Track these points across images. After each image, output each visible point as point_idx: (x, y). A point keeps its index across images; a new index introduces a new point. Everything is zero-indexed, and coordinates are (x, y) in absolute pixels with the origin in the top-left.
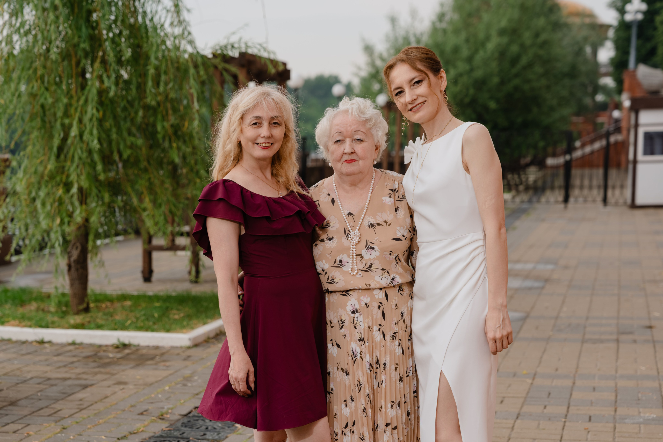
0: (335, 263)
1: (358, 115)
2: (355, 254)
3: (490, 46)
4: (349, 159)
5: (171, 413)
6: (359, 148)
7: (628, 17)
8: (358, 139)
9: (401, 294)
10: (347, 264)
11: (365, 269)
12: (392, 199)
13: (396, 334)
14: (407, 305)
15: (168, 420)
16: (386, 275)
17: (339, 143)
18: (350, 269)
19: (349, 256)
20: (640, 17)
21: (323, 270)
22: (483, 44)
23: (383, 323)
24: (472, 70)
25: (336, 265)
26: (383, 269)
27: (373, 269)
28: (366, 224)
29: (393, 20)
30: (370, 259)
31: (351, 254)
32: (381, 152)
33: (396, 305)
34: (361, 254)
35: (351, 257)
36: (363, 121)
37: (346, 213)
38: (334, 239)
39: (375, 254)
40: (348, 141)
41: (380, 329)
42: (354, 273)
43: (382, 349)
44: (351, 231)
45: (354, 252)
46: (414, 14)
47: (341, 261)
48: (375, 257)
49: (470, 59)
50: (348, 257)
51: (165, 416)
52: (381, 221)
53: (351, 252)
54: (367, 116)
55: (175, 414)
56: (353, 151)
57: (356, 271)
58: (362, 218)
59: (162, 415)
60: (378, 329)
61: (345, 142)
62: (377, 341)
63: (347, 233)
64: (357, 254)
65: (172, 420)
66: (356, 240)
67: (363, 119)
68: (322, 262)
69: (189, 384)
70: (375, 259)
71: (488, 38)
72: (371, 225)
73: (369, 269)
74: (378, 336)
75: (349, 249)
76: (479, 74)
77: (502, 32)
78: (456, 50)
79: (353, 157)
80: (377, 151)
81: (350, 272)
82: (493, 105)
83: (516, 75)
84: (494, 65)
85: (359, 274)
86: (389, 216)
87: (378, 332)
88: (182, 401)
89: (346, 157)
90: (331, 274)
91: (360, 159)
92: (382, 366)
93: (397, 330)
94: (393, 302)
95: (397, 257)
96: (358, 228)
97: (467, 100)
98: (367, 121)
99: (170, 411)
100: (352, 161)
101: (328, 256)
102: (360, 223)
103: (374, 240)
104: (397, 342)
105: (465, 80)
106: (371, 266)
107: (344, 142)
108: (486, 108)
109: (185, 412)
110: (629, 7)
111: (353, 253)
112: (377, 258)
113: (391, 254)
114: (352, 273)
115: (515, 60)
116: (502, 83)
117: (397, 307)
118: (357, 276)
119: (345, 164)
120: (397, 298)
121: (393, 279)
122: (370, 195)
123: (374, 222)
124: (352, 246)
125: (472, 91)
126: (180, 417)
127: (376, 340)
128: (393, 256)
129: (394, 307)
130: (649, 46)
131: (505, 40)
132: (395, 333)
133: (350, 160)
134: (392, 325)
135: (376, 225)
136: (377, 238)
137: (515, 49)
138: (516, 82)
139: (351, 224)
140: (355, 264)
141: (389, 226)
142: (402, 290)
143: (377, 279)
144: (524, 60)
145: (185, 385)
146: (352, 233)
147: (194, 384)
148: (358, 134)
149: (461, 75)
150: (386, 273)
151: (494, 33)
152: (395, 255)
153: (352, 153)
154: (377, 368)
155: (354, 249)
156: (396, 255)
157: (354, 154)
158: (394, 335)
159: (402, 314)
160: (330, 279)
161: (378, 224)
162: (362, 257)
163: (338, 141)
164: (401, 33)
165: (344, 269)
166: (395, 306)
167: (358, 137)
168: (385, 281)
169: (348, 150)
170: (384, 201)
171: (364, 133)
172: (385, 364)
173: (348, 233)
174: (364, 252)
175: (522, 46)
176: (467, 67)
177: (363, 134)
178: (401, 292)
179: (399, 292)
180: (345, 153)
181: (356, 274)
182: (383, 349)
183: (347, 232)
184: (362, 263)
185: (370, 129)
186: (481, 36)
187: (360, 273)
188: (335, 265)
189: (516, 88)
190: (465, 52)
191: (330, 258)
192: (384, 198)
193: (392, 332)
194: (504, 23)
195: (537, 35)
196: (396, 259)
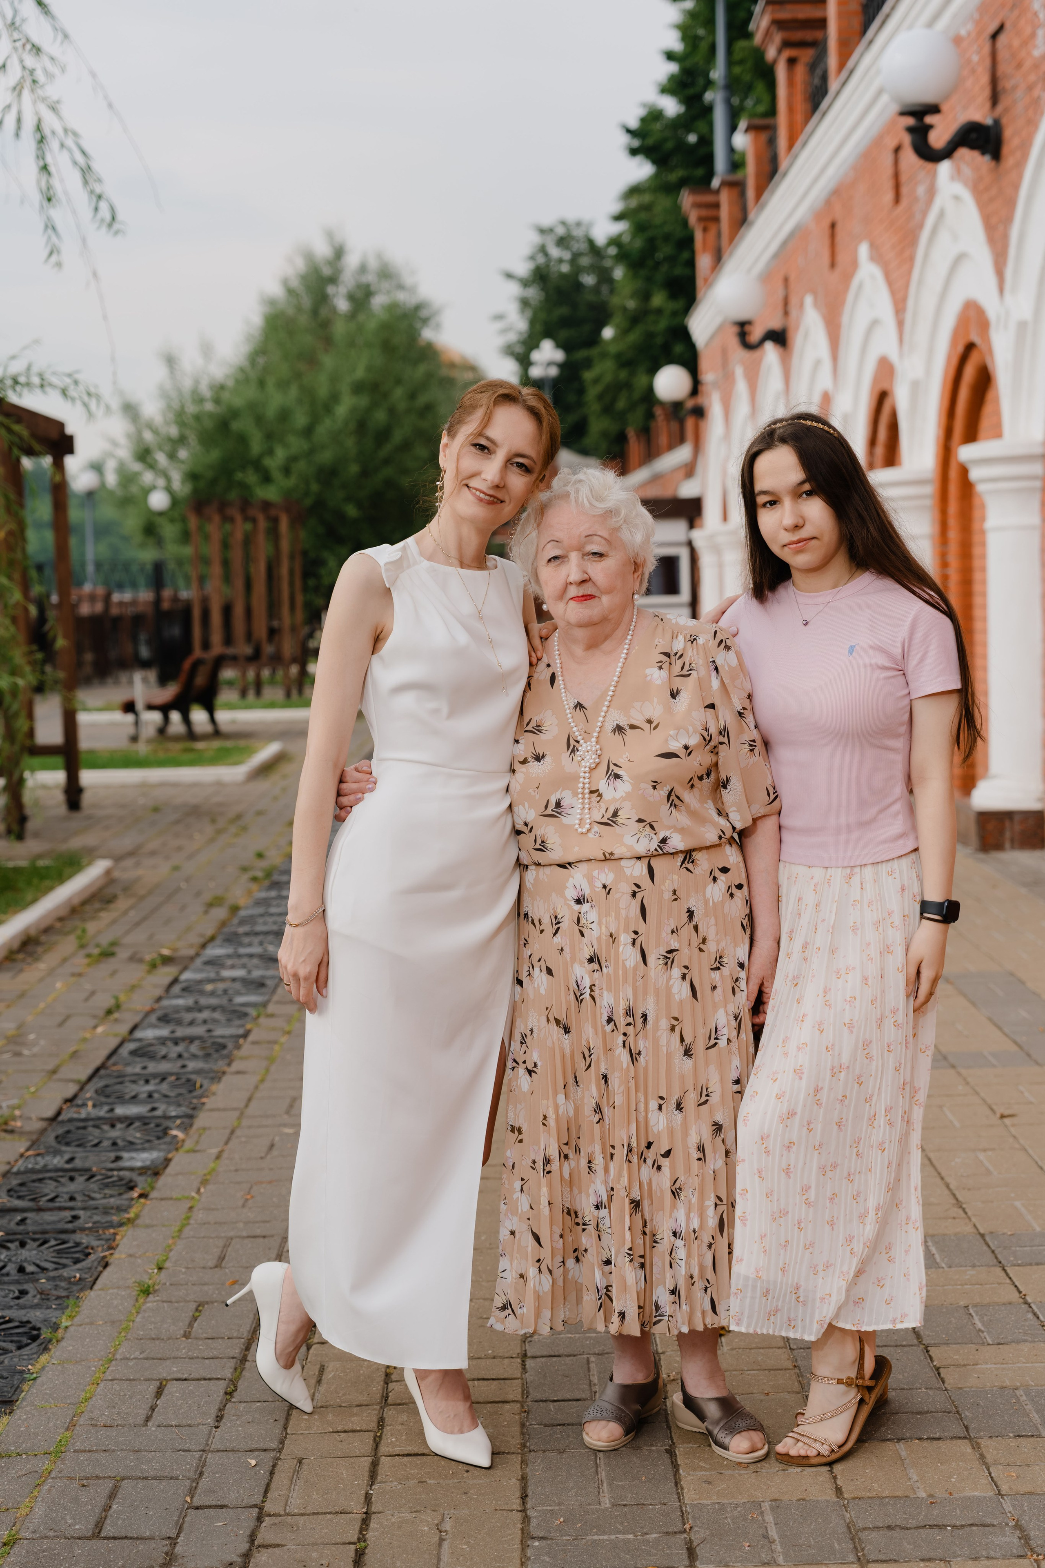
0: (546, 807)
1: (590, 503)
2: (587, 791)
3: (342, 410)
4: (580, 594)
5: (21, 1117)
6: (599, 571)
7: (536, 372)
8: (595, 553)
9: (688, 869)
10: (570, 811)
11: (605, 820)
12: (664, 673)
13: (674, 954)
14: (704, 895)
15: (22, 1133)
16: (646, 833)
17: (558, 562)
18: (577, 822)
19: (575, 794)
20: (553, 372)
21: (526, 824)
22: (328, 408)
23: (641, 927)
24: (312, 452)
25: (549, 812)
26: (640, 821)
27: (620, 820)
28: (610, 726)
29: (171, 361)
30: (614, 800)
31: (580, 790)
32: (647, 576)
33: (675, 892)
34: (598, 790)
35: (580, 796)
36: (601, 516)
37: (572, 705)
38: (547, 759)
39: (623, 787)
40: (574, 556)
41: (634, 940)
42: (584, 830)
43: (638, 984)
44: (582, 742)
45: (587, 786)
46: (207, 350)
47: (558, 804)
48: (624, 795)
49: (308, 431)
50: (573, 797)
51: (12, 1123)
52: (639, 720)
53: (581, 785)
54: (609, 504)
55: (30, 1119)
56: (586, 577)
57: (588, 826)
58: (603, 714)
59: (6, 1123)
60: (630, 941)
61: (568, 561)
62: (628, 966)
63: (572, 746)
64: (592, 789)
65: (30, 1133)
66: (590, 760)
67: (600, 512)
68: (524, 806)
69: (26, 1052)
70: (623, 799)
71: (335, 398)
72: (619, 729)
73: (612, 821)
74: (631, 956)
75: (575, 778)
76: (326, 457)
77: (358, 388)
78: (284, 415)
79: (588, 589)
80: (636, 575)
81: (577, 826)
82: (351, 511)
83: (387, 462)
84: (350, 443)
85: (593, 830)
86: (654, 710)
87: (631, 947)
88: (33, 1089)
89: (573, 591)
90: (539, 832)
91: (602, 593)
92: (639, 1021)
93: (675, 945)
94: (666, 885)
95: (673, 794)
96: (595, 734)
97: (308, 502)
98: (609, 513)
99: (17, 1113)
100: (587, 597)
101: (533, 793)
102: (599, 724)
103: (621, 760)
104: (676, 972)
105: (301, 466)
106: (615, 814)
107: (566, 560)
108: (341, 516)
109: (50, 1113)
110: (535, 356)
111: (583, 788)
112: (628, 796)
113: (654, 788)
114: (580, 830)
115: (383, 435)
116: (365, 473)
117: (675, 897)
118: (590, 835)
119: (571, 602)
120: (676, 877)
121: (664, 841)
122: (620, 664)
123: (624, 723)
124: (582, 774)
125: (315, 487)
126: (42, 1124)
127: (628, 964)
128: (662, 792)
129: (668, 895)
130: (572, 418)
131: (363, 401)
132: (670, 952)
133: (582, 596)
134: (664, 935)
135: (627, 728)
136: (627, 754)
137: (380, 416)
138: (387, 472)
139: (580, 727)
140: (587, 811)
141: (654, 729)
142: (693, 862)
143: (630, 840)
144: (398, 436)
145: (18, 1054)
146: (583, 747)
147: (36, 1050)
148: (592, 543)
149: (293, 459)
150: (648, 828)
151: (345, 388)
152: (665, 789)
153: (583, 582)
154: (629, 1024)
155: (587, 780)
156: (669, 788)
157: (589, 584)
158: (668, 956)
159: (691, 913)
160: (539, 841)
161: (633, 727)
162: (600, 795)
163: (555, 558)
164: (187, 384)
165: (564, 820)
166: (671, 893)
167: (595, 548)
168: (646, 844)
169: (575, 576)
170: (649, 678)
171: (605, 539)
172: (645, 1017)
173: (574, 746)
174: (602, 785)
175: (392, 411)
176: (306, 446)
177: (603, 542)
178: (690, 866)
179: (684, 866)
180: (571, 583)
181: (589, 830)
182: (640, 983)
183: (572, 743)
184: (600, 807)
185: (617, 529)
186: (323, 392)
187: (596, 828)
188: (545, 813)
189: (389, 483)
190: (301, 420)
191: (537, 797)
192: (648, 671)
193: (661, 948)
194: (360, 373)
195: (412, 396)
196: (671, 798)
